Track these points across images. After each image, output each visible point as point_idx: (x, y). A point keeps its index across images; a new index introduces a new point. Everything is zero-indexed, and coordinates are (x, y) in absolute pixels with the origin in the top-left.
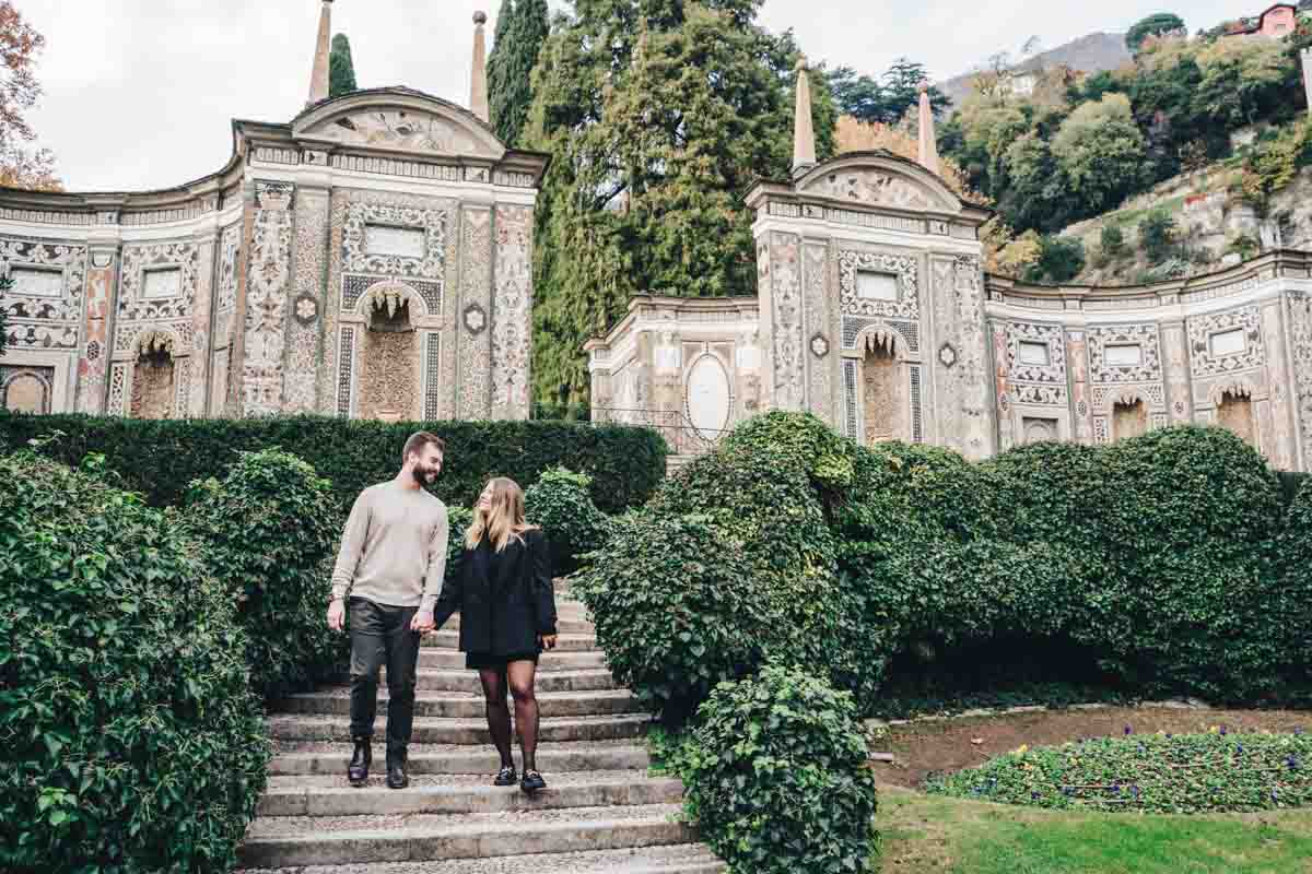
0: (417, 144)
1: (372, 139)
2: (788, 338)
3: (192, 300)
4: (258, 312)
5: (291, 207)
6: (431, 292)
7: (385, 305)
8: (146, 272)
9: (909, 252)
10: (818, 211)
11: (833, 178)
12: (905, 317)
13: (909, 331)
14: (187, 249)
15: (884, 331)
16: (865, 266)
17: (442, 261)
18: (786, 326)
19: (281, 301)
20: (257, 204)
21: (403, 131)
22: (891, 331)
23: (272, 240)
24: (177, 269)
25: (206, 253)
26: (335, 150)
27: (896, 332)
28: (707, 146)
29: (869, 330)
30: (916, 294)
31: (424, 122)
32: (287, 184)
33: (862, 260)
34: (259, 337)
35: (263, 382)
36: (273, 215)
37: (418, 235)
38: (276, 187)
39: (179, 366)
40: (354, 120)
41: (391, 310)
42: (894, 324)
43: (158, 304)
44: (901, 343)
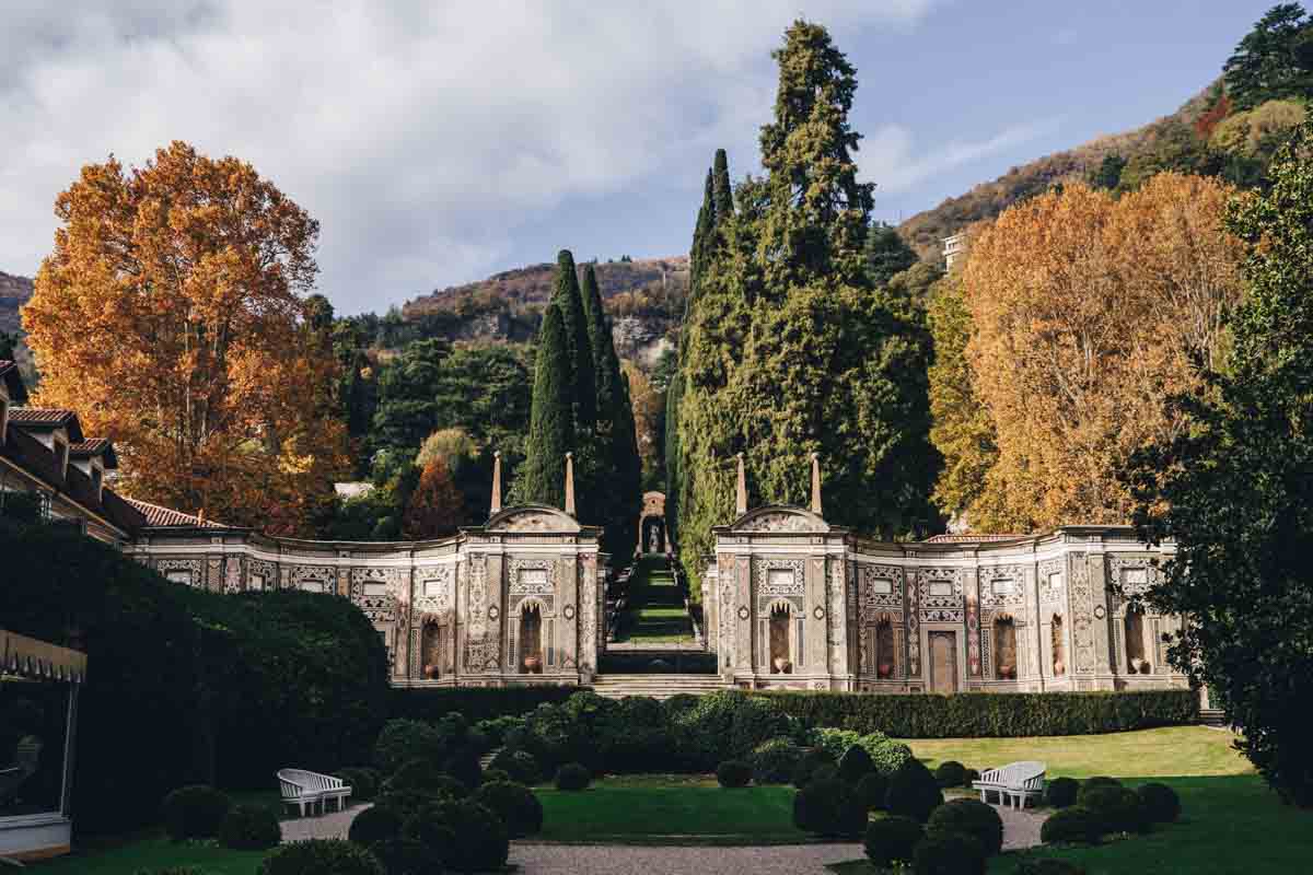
0: (541, 528)
1: (521, 528)
2: (727, 610)
3: (447, 597)
4: (473, 615)
5: (486, 564)
6: (550, 599)
7: (529, 608)
8: (425, 582)
9: (801, 557)
10: (745, 540)
11: (754, 520)
12: (796, 593)
13: (799, 601)
14: (443, 570)
15: (782, 601)
16: (773, 567)
17: (554, 584)
18: (727, 604)
19: (483, 609)
20: (471, 564)
21: (534, 522)
22: (787, 601)
23: (478, 582)
24: (439, 580)
25: (452, 573)
26: (504, 536)
27: (789, 602)
28: (801, 406)
29: (774, 602)
30: (803, 580)
31: (544, 516)
32: (483, 553)
33: (772, 564)
34: (474, 626)
35: (477, 647)
36: (478, 569)
37: (544, 573)
38: (478, 555)
39: (442, 631)
40: (512, 519)
41: (531, 609)
42: (788, 597)
43: (432, 599)
44: (793, 606)
